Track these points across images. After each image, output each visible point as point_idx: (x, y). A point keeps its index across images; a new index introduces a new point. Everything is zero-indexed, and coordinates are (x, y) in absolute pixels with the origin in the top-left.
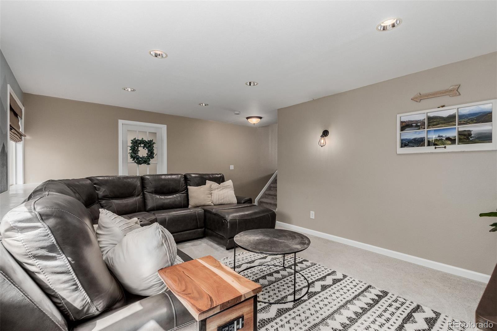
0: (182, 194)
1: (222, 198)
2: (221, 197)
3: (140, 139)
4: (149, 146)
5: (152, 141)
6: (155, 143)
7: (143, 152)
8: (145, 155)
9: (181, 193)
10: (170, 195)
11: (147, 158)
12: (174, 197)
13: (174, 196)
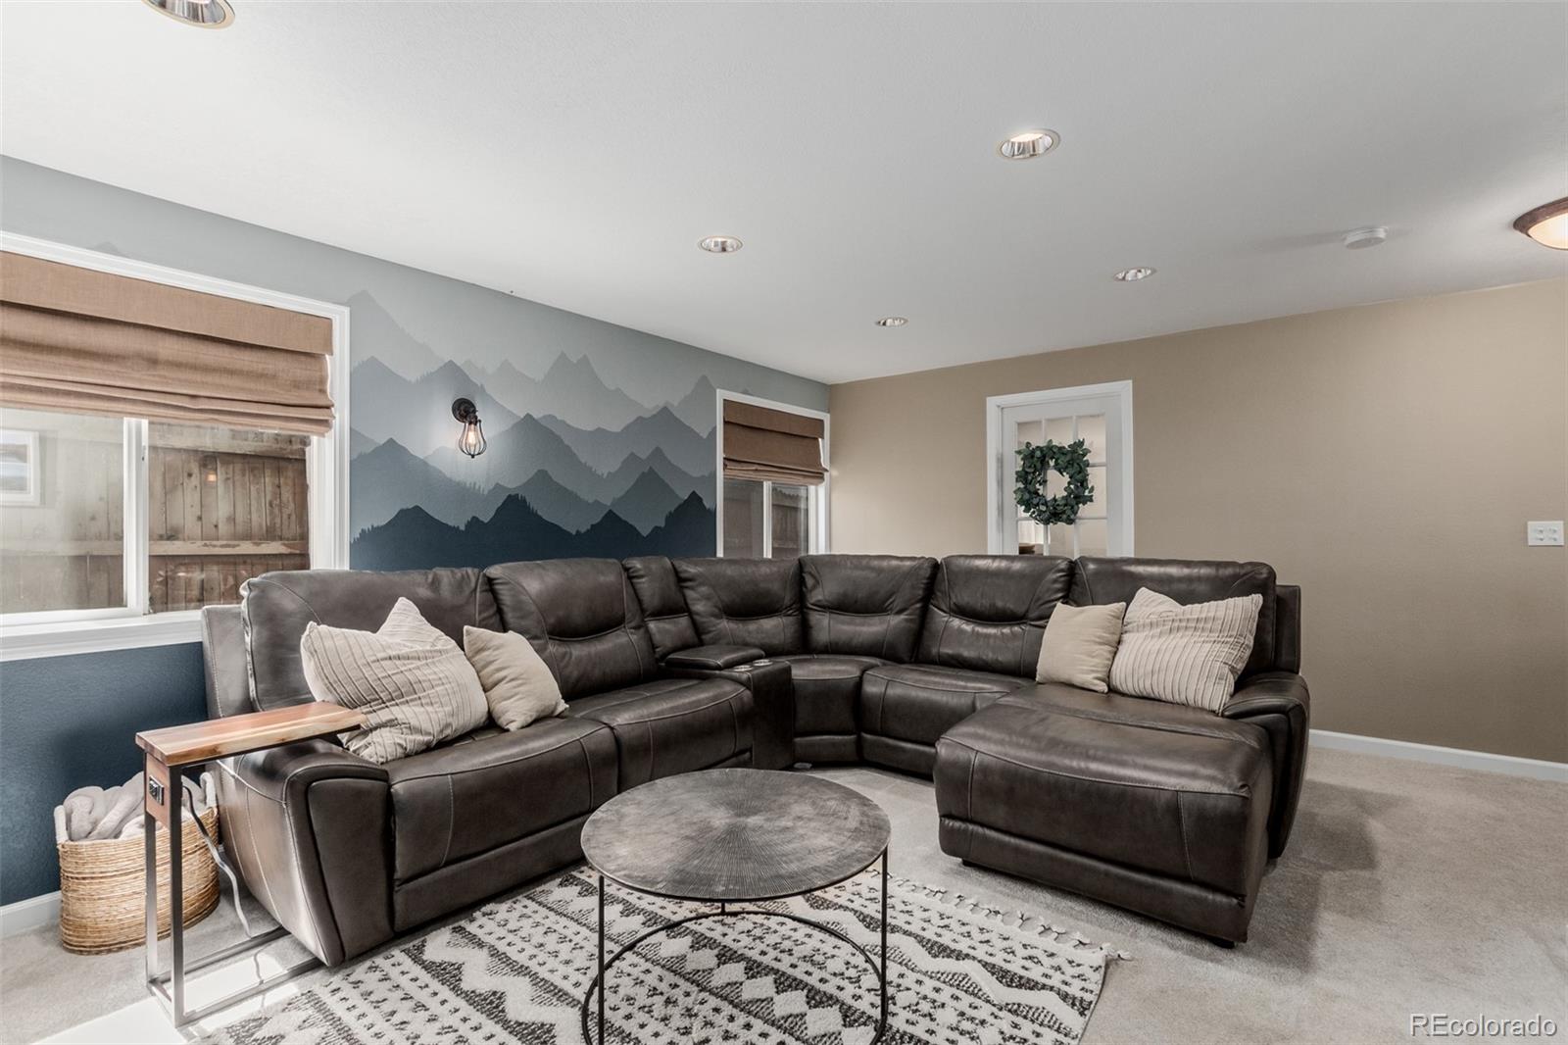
0: (1032, 629)
1: (1149, 668)
2: (1143, 663)
3: (1042, 443)
4: (1070, 463)
5: (1081, 443)
6: (1090, 452)
7: (1056, 484)
8: (1061, 494)
9: (1031, 625)
10: (995, 626)
11: (1063, 502)
12: (1002, 633)
13: (1007, 630)
